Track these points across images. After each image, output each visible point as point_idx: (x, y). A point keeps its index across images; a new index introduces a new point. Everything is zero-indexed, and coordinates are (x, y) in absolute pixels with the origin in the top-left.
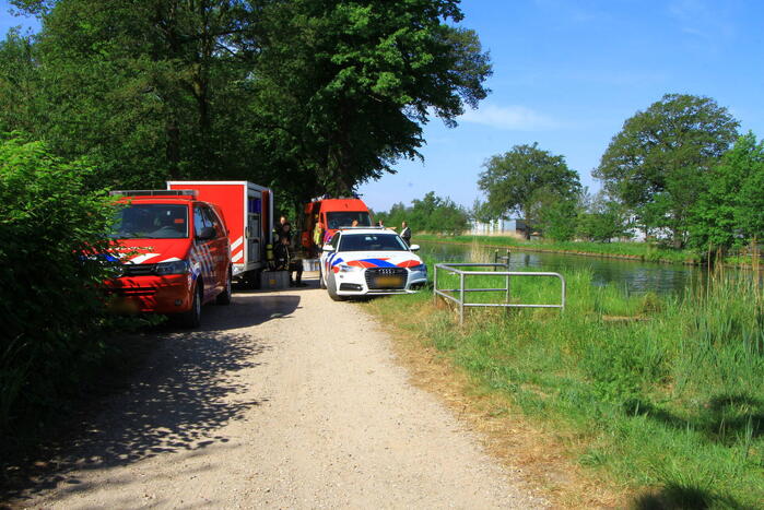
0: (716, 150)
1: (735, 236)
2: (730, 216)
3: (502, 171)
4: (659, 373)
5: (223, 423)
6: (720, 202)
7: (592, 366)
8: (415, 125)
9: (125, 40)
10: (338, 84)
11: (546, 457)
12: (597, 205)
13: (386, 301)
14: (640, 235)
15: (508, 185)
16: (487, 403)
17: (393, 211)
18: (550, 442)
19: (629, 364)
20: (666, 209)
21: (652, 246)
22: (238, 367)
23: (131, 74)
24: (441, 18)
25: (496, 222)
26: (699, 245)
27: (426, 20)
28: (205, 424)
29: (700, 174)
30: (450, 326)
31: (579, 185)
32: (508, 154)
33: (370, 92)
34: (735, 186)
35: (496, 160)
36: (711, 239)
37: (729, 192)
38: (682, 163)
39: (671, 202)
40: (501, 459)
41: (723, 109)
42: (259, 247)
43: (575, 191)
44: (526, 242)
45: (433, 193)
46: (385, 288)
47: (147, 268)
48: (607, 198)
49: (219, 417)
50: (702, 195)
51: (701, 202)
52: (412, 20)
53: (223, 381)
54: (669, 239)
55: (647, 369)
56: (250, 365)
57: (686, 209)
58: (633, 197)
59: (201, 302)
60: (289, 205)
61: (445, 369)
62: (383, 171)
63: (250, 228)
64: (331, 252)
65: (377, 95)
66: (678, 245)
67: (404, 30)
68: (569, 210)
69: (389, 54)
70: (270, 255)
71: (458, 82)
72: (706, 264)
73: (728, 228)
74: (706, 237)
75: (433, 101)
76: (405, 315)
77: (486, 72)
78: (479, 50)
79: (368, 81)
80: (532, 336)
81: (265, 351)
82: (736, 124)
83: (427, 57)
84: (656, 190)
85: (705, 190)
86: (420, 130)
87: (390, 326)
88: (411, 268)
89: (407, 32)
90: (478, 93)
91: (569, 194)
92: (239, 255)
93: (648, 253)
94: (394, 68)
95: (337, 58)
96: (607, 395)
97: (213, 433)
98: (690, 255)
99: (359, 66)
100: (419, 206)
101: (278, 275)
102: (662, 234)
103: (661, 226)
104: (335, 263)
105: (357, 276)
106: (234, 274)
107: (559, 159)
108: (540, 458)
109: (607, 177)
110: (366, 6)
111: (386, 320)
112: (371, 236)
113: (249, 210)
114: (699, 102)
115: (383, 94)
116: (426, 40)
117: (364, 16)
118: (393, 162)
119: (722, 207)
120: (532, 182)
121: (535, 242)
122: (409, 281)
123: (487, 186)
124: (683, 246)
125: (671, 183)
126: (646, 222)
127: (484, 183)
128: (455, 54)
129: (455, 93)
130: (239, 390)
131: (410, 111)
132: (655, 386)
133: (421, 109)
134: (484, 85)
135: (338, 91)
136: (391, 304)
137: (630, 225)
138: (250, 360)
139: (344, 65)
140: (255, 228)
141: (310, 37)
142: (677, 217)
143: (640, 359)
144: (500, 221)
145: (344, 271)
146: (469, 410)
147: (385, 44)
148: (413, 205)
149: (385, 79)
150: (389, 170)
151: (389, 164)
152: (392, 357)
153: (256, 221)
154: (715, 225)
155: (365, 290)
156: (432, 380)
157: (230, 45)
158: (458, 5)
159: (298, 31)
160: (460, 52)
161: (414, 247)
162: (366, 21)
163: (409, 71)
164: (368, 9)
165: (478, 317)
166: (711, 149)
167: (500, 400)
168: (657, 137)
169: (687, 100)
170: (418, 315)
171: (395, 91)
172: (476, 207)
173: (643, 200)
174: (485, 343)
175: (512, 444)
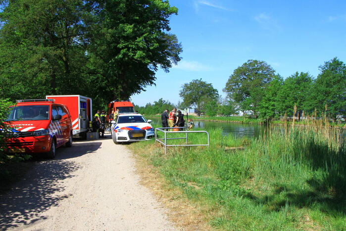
0: (268, 81)
1: (276, 113)
2: (273, 105)
3: (188, 90)
4: (248, 175)
5: (47, 208)
6: (270, 100)
7: (220, 172)
8: (153, 72)
9: (33, 38)
10: (120, 56)
11: (195, 221)
12: (225, 102)
13: (137, 144)
14: (241, 114)
15: (191, 95)
16: (171, 193)
17: (147, 106)
18: (198, 213)
19: (235, 171)
20: (250, 103)
21: (246, 118)
22: (64, 178)
23: (35, 52)
24: (162, 29)
25: (187, 109)
26: (263, 117)
27: (156, 30)
28: (39, 209)
29: (262, 90)
30: (161, 155)
31: (218, 94)
32: (191, 83)
33: (134, 59)
34: (275, 94)
35: (186, 85)
36: (267, 114)
37: (273, 96)
38: (256, 86)
39: (252, 101)
40: (175, 223)
41: (269, 66)
42: (85, 122)
43: (216, 97)
44: (199, 117)
45: (162, 99)
46: (137, 138)
47: (29, 134)
48: (229, 99)
49: (47, 205)
50: (263, 97)
51: (263, 100)
52: (150, 30)
53: (55, 185)
54: (252, 115)
55: (243, 172)
56: (70, 177)
57: (258, 103)
58: (239, 99)
59: (55, 147)
60: (105, 104)
61: (155, 176)
62: (141, 90)
63: (81, 114)
64: (115, 124)
65: (136, 60)
66: (255, 117)
67: (147, 34)
68: (215, 105)
69: (141, 44)
70: (91, 125)
71: (169, 54)
72: (266, 124)
73: (273, 110)
74: (265, 114)
75: (159, 62)
76: (143, 150)
77: (180, 50)
78: (177, 42)
79: (132, 54)
80: (195, 158)
81: (79, 169)
82: (274, 71)
83: (156, 45)
84: (247, 96)
85: (264, 96)
86: (154, 74)
87: (136, 155)
88: (147, 130)
89: (148, 35)
90: (177, 59)
91: (214, 98)
92: (77, 126)
93: (245, 120)
94: (143, 49)
95: (120, 46)
96: (225, 187)
97: (41, 214)
98: (260, 120)
99: (129, 49)
100: (157, 104)
101: (94, 133)
102: (249, 113)
103: (249, 110)
104: (116, 128)
105: (125, 134)
106: (73, 134)
107: (210, 85)
108: (193, 222)
109: (228, 92)
110: (131, 25)
111: (135, 153)
112: (131, 116)
113: (81, 107)
114: (261, 63)
115: (138, 59)
116: (156, 38)
117: (131, 29)
118: (145, 87)
119: (271, 102)
120: (200, 93)
121: (202, 117)
122: (147, 135)
123: (183, 95)
124: (257, 117)
125: (252, 93)
126: (243, 108)
127: (182, 94)
128: (168, 44)
129: (168, 59)
130: (61, 189)
131: (151, 66)
132: (246, 180)
133: (155, 65)
134: (180, 56)
135: (121, 58)
136: (138, 145)
137: (238, 110)
138: (71, 174)
139: (123, 48)
140: (84, 114)
141: (108, 37)
142: (255, 106)
143: (240, 168)
144: (188, 109)
145: (119, 132)
146: (163, 196)
147: (139, 39)
148: (154, 104)
149: (139, 53)
150: (143, 90)
151: (143, 87)
152: (134, 170)
153: (84, 112)
154: (268, 109)
155: (128, 139)
156: (150, 181)
157: (78, 41)
158: (168, 25)
159: (104, 34)
160: (170, 43)
161: (149, 121)
162: (131, 30)
163: (149, 50)
164: (132, 26)
165: (173, 151)
166: (266, 80)
167: (178, 191)
168: (246, 76)
169: (256, 62)
170: (149, 150)
171: (143, 58)
172: (179, 104)
173: (242, 100)
174: (174, 162)
175: (180, 214)
